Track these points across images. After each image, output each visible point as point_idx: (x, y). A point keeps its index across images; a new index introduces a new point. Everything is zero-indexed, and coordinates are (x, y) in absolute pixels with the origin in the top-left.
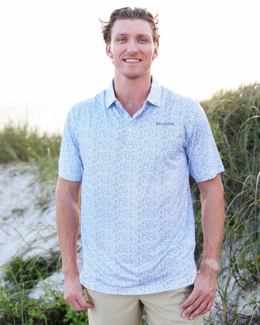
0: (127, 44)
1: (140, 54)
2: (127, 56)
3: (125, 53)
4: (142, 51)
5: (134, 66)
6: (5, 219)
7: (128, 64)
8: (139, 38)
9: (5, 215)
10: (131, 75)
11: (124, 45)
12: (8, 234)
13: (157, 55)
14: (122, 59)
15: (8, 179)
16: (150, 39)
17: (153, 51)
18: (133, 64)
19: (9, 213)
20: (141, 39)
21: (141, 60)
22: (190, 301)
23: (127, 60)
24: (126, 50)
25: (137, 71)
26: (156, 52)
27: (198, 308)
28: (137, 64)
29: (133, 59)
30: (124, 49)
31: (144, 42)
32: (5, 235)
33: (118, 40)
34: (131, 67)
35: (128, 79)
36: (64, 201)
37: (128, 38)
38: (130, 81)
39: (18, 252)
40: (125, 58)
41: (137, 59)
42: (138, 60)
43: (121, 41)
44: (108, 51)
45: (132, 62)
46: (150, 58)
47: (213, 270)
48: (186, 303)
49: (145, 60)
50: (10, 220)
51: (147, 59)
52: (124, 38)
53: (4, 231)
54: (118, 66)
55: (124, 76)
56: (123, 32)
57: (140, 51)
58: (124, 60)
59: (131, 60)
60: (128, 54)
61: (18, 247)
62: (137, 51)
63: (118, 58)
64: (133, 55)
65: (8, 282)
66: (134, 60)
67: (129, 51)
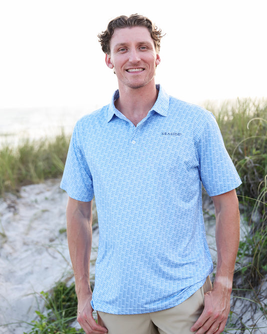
0: (127, 53)
1: (142, 63)
2: (129, 66)
3: (128, 63)
4: (145, 59)
5: (138, 75)
6: (52, 240)
7: (132, 74)
8: (140, 46)
9: (52, 236)
10: (136, 85)
11: (125, 54)
12: (55, 258)
13: (160, 61)
14: (124, 69)
15: (57, 196)
16: (151, 46)
17: (155, 57)
18: (136, 74)
19: (57, 234)
20: (142, 47)
21: (144, 69)
22: (200, 323)
23: (130, 70)
24: (128, 60)
25: (141, 80)
26: (158, 58)
27: (209, 330)
28: (140, 73)
29: (135, 69)
30: (126, 59)
31: (146, 49)
32: (50, 258)
33: (118, 50)
34: (134, 77)
35: (132, 89)
36: (73, 217)
37: (128, 47)
38: (135, 91)
39: (63, 277)
40: (127, 68)
41: (140, 68)
42: (141, 70)
43: (121, 52)
44: (109, 62)
45: (135, 72)
46: (153, 65)
47: (225, 289)
48: (196, 326)
49: (148, 69)
50: (57, 242)
51: (151, 67)
52: (124, 48)
53: (50, 254)
54: (120, 77)
55: (128, 86)
56: (123, 41)
57: (142, 59)
58: (127, 70)
59: (134, 70)
60: (130, 64)
61: (63, 271)
62: (140, 60)
63: (120, 69)
64: (136, 65)
65: (51, 310)
66: (137, 70)
67: (131, 60)
